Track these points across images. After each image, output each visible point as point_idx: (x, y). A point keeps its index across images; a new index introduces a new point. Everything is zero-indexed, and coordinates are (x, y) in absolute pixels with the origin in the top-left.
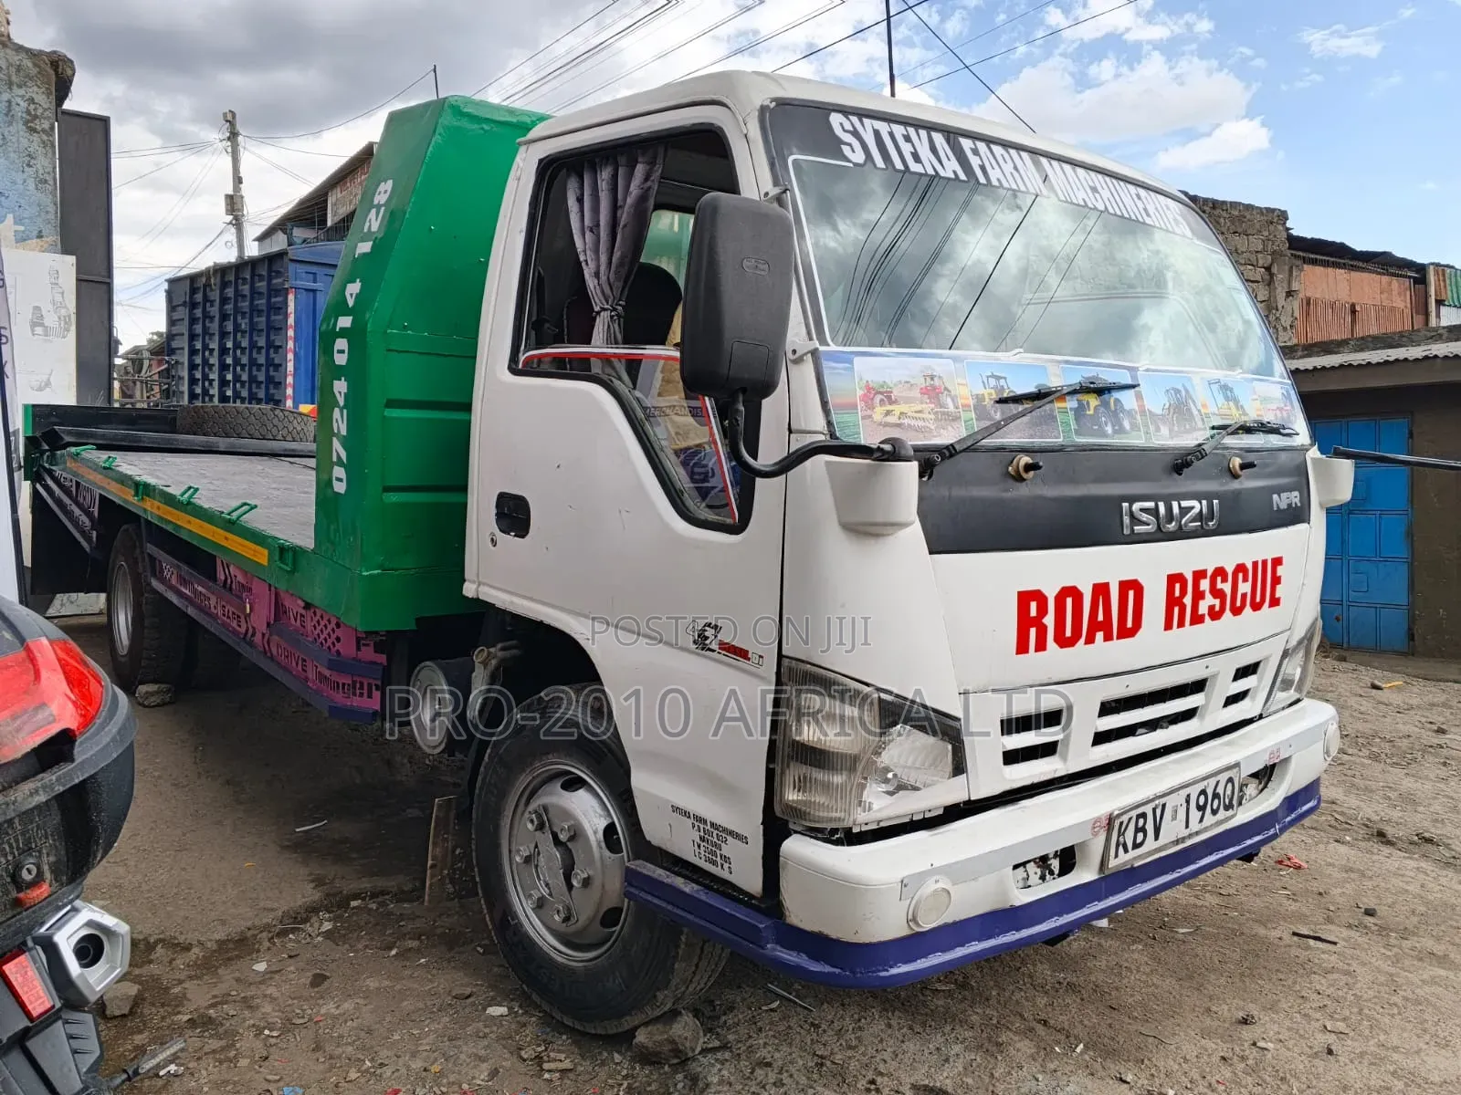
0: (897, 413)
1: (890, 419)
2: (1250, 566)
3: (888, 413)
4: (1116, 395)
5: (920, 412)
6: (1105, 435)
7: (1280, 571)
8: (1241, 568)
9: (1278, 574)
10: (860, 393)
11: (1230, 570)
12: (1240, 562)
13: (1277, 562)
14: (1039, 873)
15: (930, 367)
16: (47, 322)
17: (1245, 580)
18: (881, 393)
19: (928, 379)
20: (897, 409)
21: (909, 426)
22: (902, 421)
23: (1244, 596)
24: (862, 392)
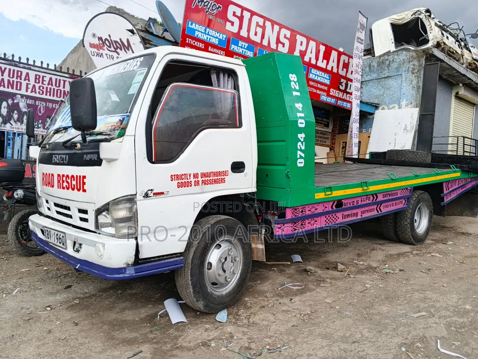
2: (75, 177)
7: (85, 180)
8: (73, 176)
9: (84, 181)
11: (70, 176)
12: (73, 174)
13: (84, 177)
16: (408, 129)
17: (74, 180)
23: (74, 185)
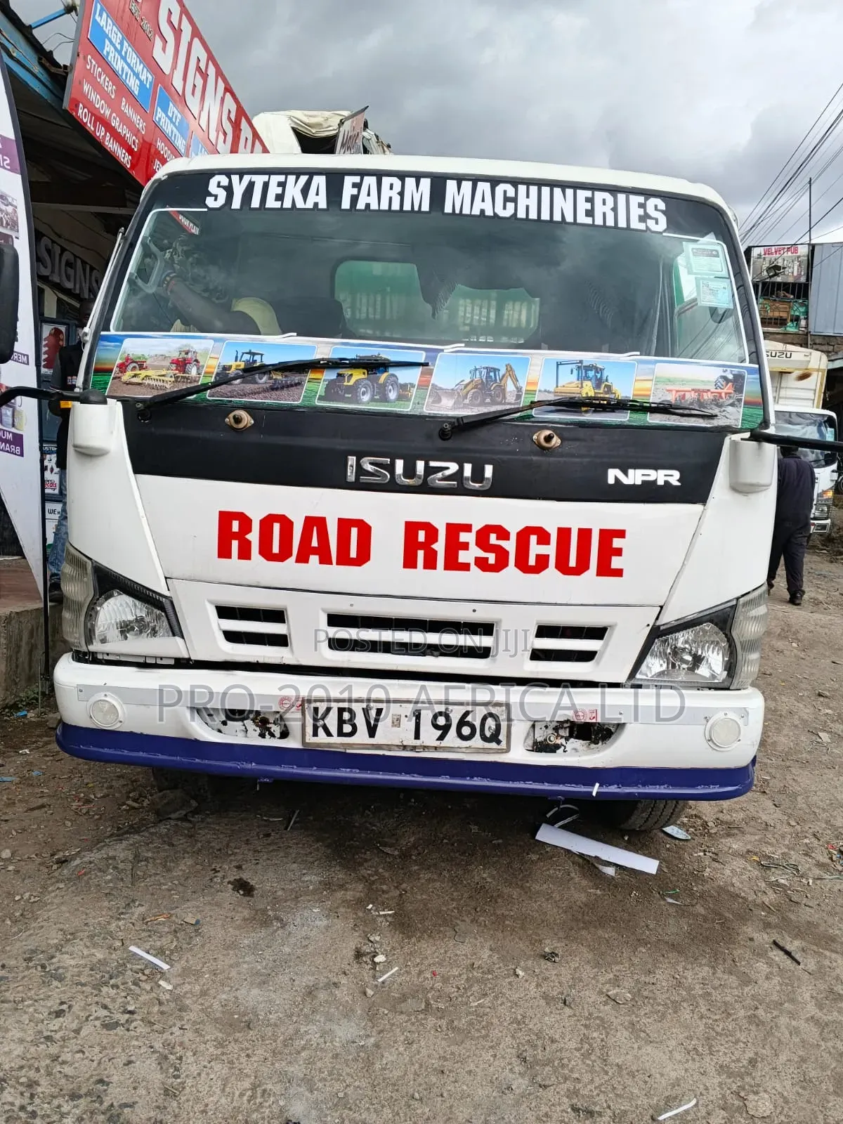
0: (142, 376)
1: (135, 380)
3: (135, 376)
4: (392, 371)
5: (163, 376)
6: (358, 402)
10: (119, 361)
14: (259, 731)
15: (189, 345)
18: (136, 362)
19: (183, 353)
20: (144, 373)
21: (149, 385)
22: (144, 381)
24: (121, 361)
